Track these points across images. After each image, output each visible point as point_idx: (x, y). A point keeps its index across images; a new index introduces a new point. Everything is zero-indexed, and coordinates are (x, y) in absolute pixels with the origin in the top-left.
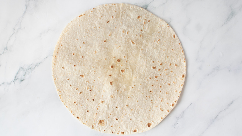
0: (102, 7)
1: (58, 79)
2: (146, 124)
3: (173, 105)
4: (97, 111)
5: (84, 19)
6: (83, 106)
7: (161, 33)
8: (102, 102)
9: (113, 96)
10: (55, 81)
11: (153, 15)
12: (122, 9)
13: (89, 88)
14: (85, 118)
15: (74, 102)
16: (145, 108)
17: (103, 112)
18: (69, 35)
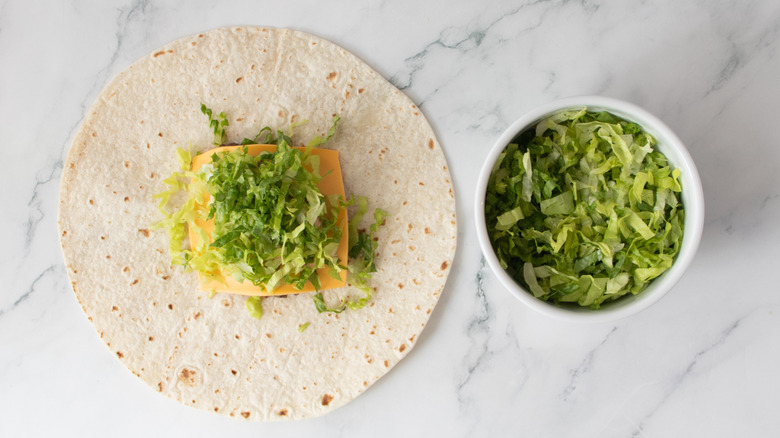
0: (226, 33)
1: (72, 232)
2: (318, 397)
3: (402, 349)
4: (179, 342)
5: (169, 65)
6: (138, 323)
7: (394, 129)
8: (197, 316)
9: (229, 301)
10: (64, 238)
11: (374, 74)
12: (285, 47)
13: (163, 270)
14: (141, 358)
15: (114, 308)
16: (321, 350)
17: (196, 346)
18: (121, 108)
